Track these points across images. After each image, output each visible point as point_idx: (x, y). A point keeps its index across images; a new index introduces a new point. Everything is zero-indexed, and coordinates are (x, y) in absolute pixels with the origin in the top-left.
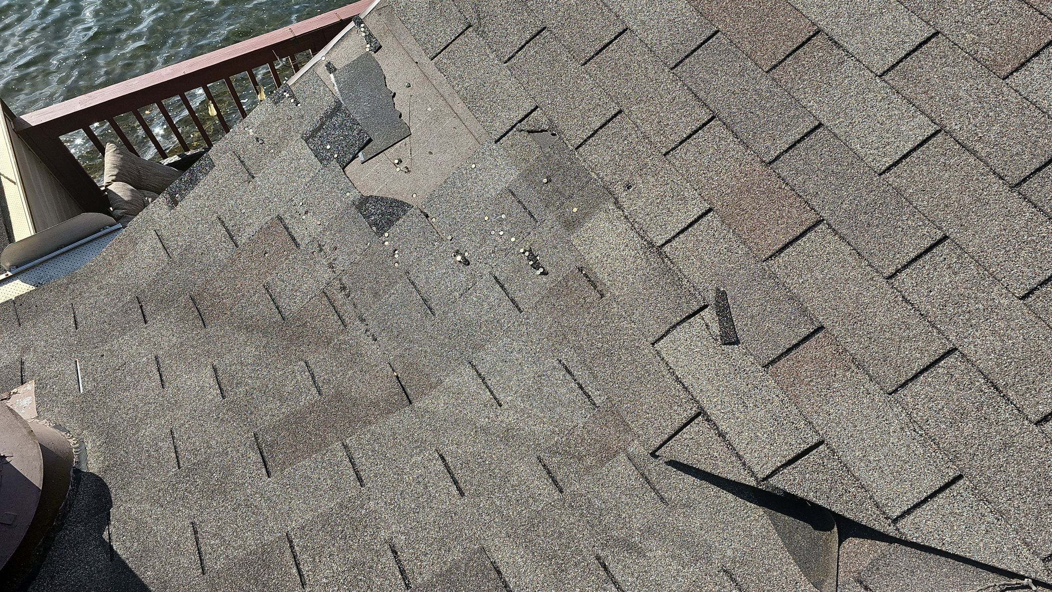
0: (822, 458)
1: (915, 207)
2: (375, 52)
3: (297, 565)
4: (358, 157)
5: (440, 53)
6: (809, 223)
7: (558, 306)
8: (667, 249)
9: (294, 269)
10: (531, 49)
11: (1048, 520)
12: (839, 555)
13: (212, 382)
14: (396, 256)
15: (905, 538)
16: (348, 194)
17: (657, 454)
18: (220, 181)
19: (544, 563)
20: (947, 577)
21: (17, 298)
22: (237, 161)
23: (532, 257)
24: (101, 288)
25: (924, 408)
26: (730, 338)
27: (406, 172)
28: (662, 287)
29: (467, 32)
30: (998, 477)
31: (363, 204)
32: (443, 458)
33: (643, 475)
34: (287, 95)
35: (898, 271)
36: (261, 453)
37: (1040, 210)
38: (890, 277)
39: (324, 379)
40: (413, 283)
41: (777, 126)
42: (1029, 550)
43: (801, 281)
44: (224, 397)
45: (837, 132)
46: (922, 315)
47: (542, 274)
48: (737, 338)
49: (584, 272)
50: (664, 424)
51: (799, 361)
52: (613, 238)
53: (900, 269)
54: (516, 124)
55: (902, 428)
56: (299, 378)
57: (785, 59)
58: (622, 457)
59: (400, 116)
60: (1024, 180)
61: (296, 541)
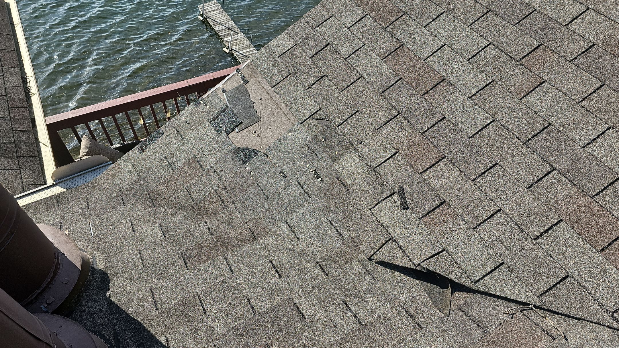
0: (444, 257)
1: (484, 151)
2: (245, 84)
3: (202, 306)
4: (235, 130)
5: (276, 85)
6: (439, 159)
7: (328, 195)
8: (377, 169)
9: (201, 180)
10: (319, 84)
11: (540, 280)
12: (451, 299)
13: (159, 230)
14: (252, 174)
15: (480, 290)
16: (229, 146)
17: (371, 258)
18: (166, 141)
19: (318, 304)
20: (497, 306)
21: (58, 194)
22: (176, 132)
23: (316, 173)
24: (101, 190)
25: (488, 234)
26: (405, 207)
27: (258, 137)
28: (375, 185)
29: (289, 77)
30: (519, 262)
31: (237, 151)
32: (271, 262)
33: (365, 268)
34: (202, 102)
35: (477, 178)
36: (184, 260)
37: (535, 152)
38: (473, 180)
39: (214, 229)
40: (259, 186)
41: (426, 118)
42: (532, 293)
43: (436, 182)
44: (165, 237)
45: (451, 120)
46: (487, 196)
47: (320, 181)
48: (408, 206)
49: (340, 180)
50: (375, 245)
51: (435, 216)
52: (354, 165)
53: (478, 177)
54: (311, 116)
55: (478, 244)
56: (202, 228)
57: (430, 90)
58: (355, 260)
59: (256, 112)
60: (529, 140)
61: (201, 296)
